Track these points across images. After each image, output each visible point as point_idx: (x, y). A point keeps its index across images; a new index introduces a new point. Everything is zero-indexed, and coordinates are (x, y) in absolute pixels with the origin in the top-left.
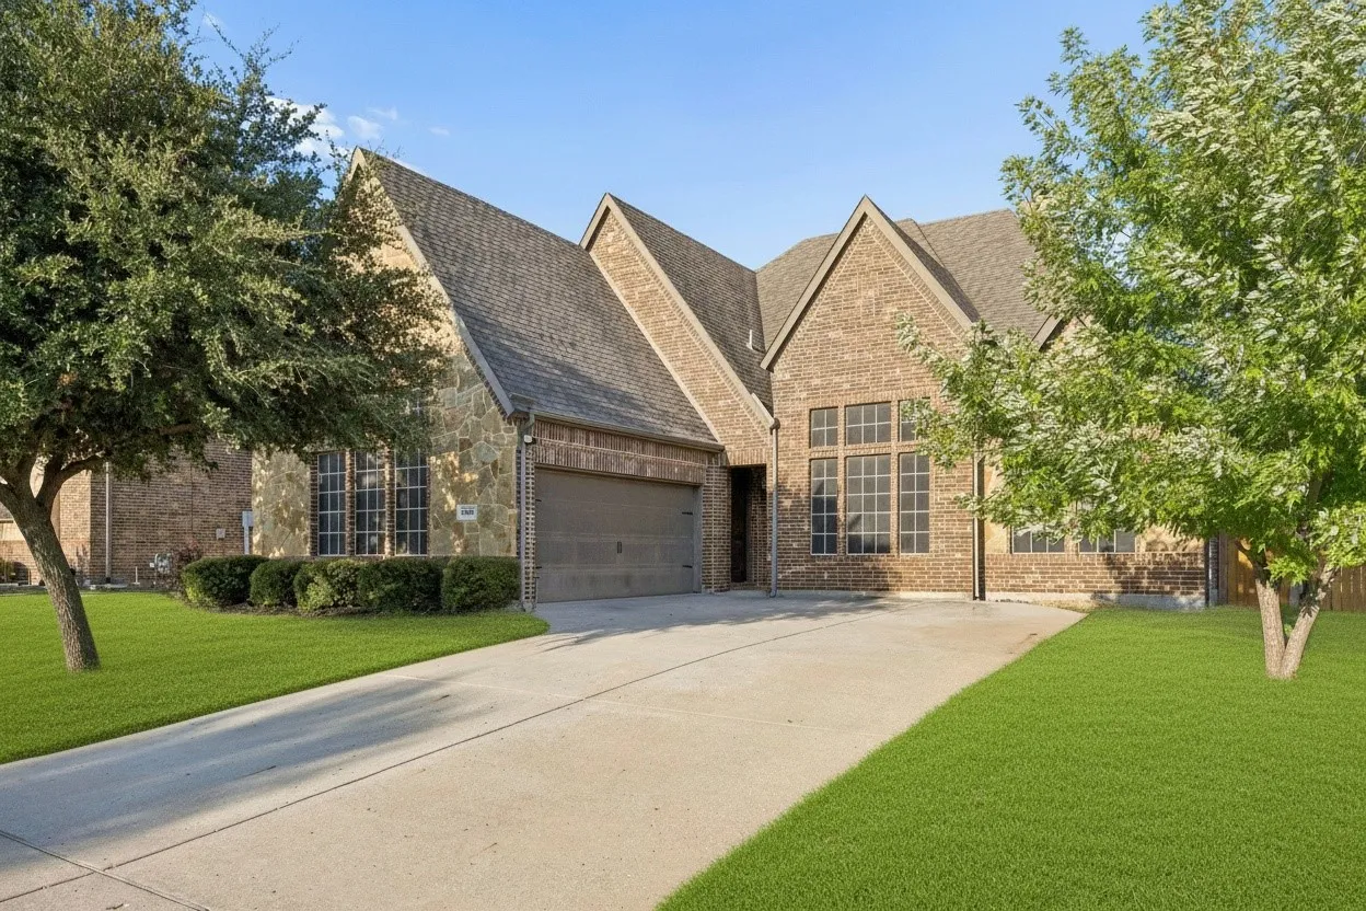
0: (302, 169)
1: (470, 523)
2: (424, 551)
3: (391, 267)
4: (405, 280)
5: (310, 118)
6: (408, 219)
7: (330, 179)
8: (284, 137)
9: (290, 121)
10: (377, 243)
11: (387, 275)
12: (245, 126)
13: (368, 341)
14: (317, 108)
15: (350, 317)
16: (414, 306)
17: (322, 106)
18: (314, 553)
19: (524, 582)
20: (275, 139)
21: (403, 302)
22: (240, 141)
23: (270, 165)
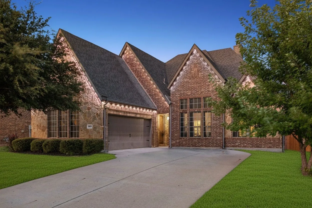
0: (44, 34)
1: (90, 129)
2: (78, 137)
3: (69, 61)
4: (73, 64)
5: (47, 21)
6: (74, 49)
7: (52, 37)
8: (40, 26)
9: (41, 22)
10: (65, 55)
11: (68, 63)
12: (29, 22)
13: (63, 81)
14: (49, 18)
15: (58, 75)
16: (75, 71)
17: (50, 18)
18: (48, 137)
19: (105, 145)
20: (37, 26)
21: (72, 70)
22: (27, 26)
23: (36, 33)
